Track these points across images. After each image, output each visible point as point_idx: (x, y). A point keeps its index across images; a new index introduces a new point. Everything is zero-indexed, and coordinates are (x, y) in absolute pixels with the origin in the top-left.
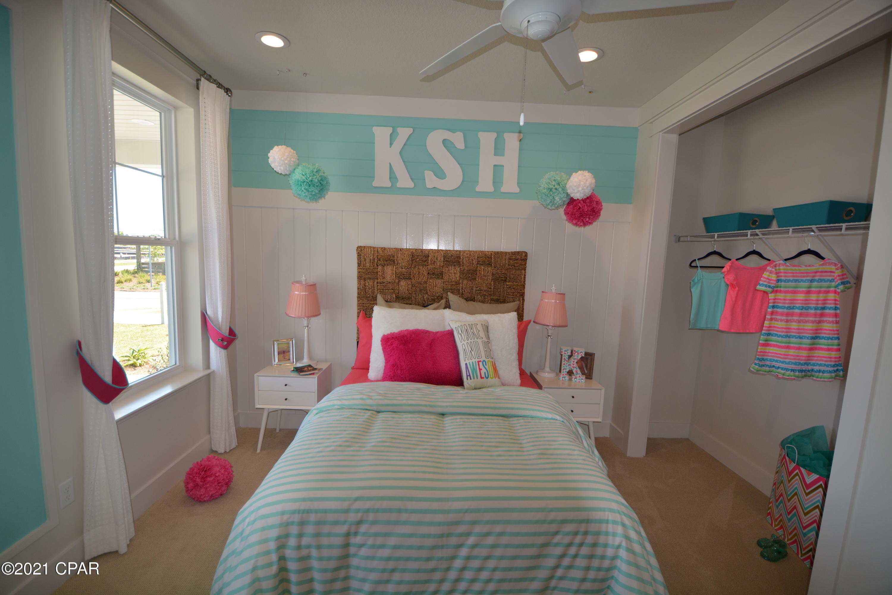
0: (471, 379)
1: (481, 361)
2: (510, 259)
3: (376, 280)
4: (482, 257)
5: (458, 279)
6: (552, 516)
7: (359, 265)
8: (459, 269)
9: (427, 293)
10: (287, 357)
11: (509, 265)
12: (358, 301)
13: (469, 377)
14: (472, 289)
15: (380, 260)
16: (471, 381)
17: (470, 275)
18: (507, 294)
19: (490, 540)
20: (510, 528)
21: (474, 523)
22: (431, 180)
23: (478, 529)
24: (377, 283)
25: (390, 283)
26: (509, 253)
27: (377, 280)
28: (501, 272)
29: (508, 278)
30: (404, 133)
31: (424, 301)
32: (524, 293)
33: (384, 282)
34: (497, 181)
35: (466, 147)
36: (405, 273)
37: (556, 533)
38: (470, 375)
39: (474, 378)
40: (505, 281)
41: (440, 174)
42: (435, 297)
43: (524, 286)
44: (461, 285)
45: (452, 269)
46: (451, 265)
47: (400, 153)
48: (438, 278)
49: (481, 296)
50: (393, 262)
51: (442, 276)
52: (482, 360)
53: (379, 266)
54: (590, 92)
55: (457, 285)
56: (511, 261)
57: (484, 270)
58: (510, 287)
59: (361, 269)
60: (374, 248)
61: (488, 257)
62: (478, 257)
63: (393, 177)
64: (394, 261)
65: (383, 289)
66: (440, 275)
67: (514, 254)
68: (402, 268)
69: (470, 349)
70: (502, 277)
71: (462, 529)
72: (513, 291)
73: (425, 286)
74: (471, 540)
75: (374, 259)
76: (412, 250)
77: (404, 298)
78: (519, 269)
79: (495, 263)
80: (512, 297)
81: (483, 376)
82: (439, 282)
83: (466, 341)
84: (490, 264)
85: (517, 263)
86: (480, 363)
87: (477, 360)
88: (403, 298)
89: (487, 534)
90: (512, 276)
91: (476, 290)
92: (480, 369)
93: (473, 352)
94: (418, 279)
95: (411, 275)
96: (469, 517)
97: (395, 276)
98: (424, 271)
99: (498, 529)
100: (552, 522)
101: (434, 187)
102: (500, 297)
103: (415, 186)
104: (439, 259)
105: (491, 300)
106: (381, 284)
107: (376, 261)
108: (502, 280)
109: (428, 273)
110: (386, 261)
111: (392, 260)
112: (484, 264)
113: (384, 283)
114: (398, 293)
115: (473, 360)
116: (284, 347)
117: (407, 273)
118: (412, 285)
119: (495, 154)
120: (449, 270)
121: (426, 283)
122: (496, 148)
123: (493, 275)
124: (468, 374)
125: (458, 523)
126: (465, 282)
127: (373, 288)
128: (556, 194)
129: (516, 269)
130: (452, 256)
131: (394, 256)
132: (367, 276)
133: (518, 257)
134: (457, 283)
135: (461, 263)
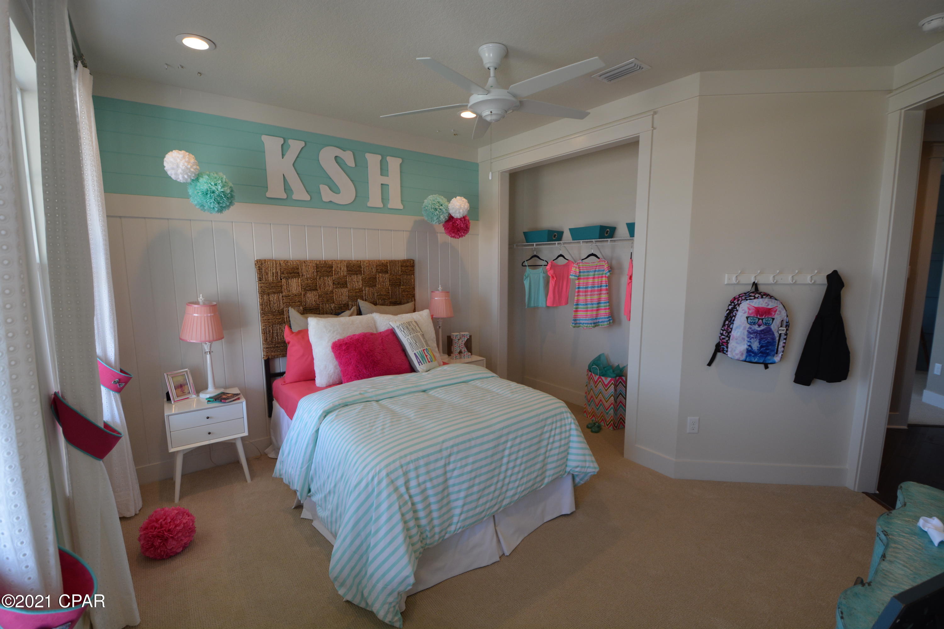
0: (422, 364)
1: (424, 350)
2: (402, 266)
3: (281, 294)
4: (379, 266)
5: (361, 286)
6: (541, 417)
7: (260, 279)
8: (360, 278)
9: (334, 302)
10: (186, 391)
11: (401, 271)
12: (262, 317)
13: (420, 363)
14: (374, 295)
15: (283, 273)
16: (423, 366)
17: (371, 282)
18: (402, 297)
19: (518, 441)
20: (525, 431)
21: (508, 434)
22: (326, 195)
23: (511, 436)
24: (282, 297)
25: (296, 295)
26: (400, 261)
27: (282, 293)
28: (396, 277)
29: (402, 283)
30: (296, 146)
31: (332, 309)
32: (414, 294)
33: (289, 295)
34: (384, 199)
35: (356, 165)
36: (311, 285)
37: (545, 426)
38: (420, 362)
39: (424, 363)
40: (400, 285)
41: (334, 189)
42: (342, 305)
43: (414, 288)
44: (364, 292)
45: (355, 278)
46: (354, 274)
47: (293, 165)
48: (343, 287)
49: (382, 300)
50: (297, 275)
51: (347, 285)
52: (425, 348)
53: (283, 279)
54: (455, 135)
55: (360, 292)
56: (403, 268)
57: (382, 277)
58: (404, 291)
59: (263, 283)
60: (273, 260)
61: (385, 266)
62: (376, 266)
63: (287, 188)
64: (298, 273)
65: (289, 303)
66: (343, 284)
67: (405, 262)
68: (308, 280)
69: (414, 342)
70: (397, 282)
71: (503, 439)
72: (406, 293)
73: (331, 295)
74: (509, 444)
75: (277, 273)
76: (316, 262)
77: (312, 309)
78: (409, 274)
79: (391, 270)
80: (406, 299)
81: (429, 360)
82: (345, 291)
83: (410, 336)
84: (386, 272)
85: (408, 269)
86: (425, 351)
87: (422, 349)
88: (311, 309)
89: (516, 438)
90: (405, 281)
91: (377, 296)
92: (426, 356)
93: (417, 344)
94: (324, 289)
95: (317, 286)
96: (505, 431)
97: (300, 288)
98: (329, 281)
99: (520, 433)
100: (542, 420)
101: (331, 201)
102: (396, 299)
103: (311, 199)
104: (342, 269)
105: (390, 303)
106: (287, 298)
107: (279, 274)
108: (398, 285)
109: (334, 283)
110: (291, 273)
111: (296, 272)
112: (382, 271)
113: (289, 296)
114: (305, 305)
115: (420, 350)
116: (180, 380)
117: (312, 284)
118: (319, 296)
119: (382, 175)
120: (352, 279)
121: (332, 292)
122: (381, 169)
123: (390, 281)
124: (419, 361)
125: (500, 437)
126: (367, 289)
127: (278, 303)
128: (441, 213)
129: (407, 275)
130: (354, 266)
131: (298, 269)
132: (271, 291)
133: (408, 264)
134: (361, 290)
135: (362, 272)
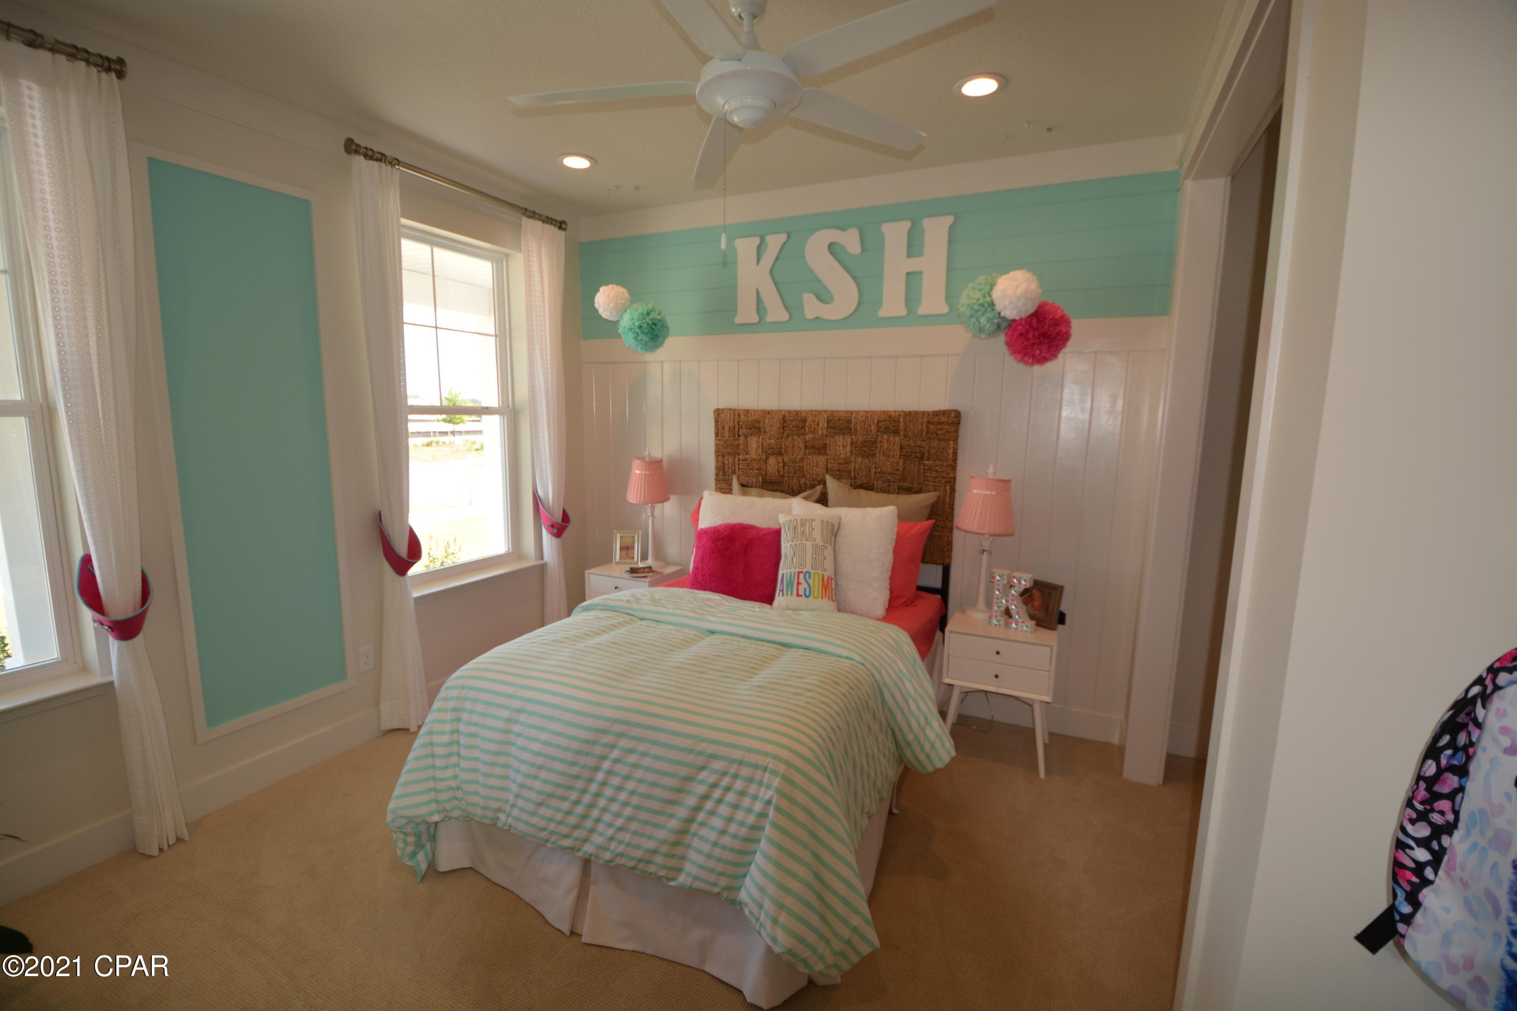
0: (783, 595)
1: (802, 572)
2: (929, 423)
3: (737, 456)
4: (885, 421)
5: (848, 454)
6: (702, 746)
7: (717, 434)
8: (849, 440)
9: (804, 476)
10: (630, 555)
11: (928, 432)
12: (716, 485)
13: (781, 593)
14: (870, 471)
15: (742, 428)
17: (866, 449)
18: (924, 480)
19: (633, 758)
20: (655, 750)
21: (621, 735)
22: (812, 307)
23: (624, 743)
24: (739, 460)
25: (754, 460)
26: (928, 413)
27: (739, 455)
28: (916, 444)
29: (926, 454)
30: (775, 242)
31: (800, 486)
32: (954, 478)
33: (747, 458)
34: (912, 297)
35: (863, 250)
36: (774, 446)
37: (702, 768)
38: (783, 591)
39: (787, 595)
40: (922, 458)
41: (824, 297)
42: (816, 482)
43: (954, 468)
44: (853, 464)
45: (840, 439)
46: (839, 434)
47: (771, 272)
48: (820, 453)
49: (883, 482)
50: (758, 430)
51: (826, 451)
52: (804, 570)
53: (741, 436)
55: (847, 463)
56: (932, 426)
57: (887, 440)
58: (929, 469)
59: (719, 440)
60: (734, 410)
61: (894, 421)
62: (878, 421)
63: (760, 308)
64: (759, 428)
65: (746, 469)
66: (822, 449)
67: (937, 415)
68: (771, 439)
69: (792, 554)
70: (916, 453)
71: (608, 739)
72: (934, 475)
73: (801, 464)
74: (615, 754)
75: (734, 427)
76: (784, 413)
77: (773, 482)
78: (944, 440)
79: (905, 430)
80: (933, 485)
81: (801, 592)
82: (821, 459)
83: (791, 543)
84: (896, 432)
85: (940, 429)
86: (802, 575)
87: (797, 570)
88: (771, 483)
89: (631, 751)
90: (933, 451)
91: (875, 473)
92: (799, 584)
93: (794, 559)
94: (793, 455)
95: (782, 448)
96: (617, 728)
97: (761, 450)
98: (799, 442)
99: (642, 747)
100: (700, 753)
101: (817, 318)
102: (913, 483)
103: (791, 317)
104: (821, 424)
105: (899, 489)
106: (744, 462)
107: (737, 429)
108: (917, 457)
109: (806, 446)
110: (750, 429)
111: (756, 427)
112: (887, 430)
113: (747, 460)
114: (766, 475)
115: (793, 570)
116: (628, 541)
117: (776, 445)
118: (784, 463)
119: (909, 255)
120: (835, 441)
121: (802, 460)
122: (910, 246)
123: (901, 448)
124: (781, 589)
125: (605, 732)
126: (859, 459)
127: (733, 468)
129: (939, 440)
130: (839, 420)
131: (759, 422)
132: (726, 450)
133: (943, 419)
134: (847, 462)
135: (853, 430)
